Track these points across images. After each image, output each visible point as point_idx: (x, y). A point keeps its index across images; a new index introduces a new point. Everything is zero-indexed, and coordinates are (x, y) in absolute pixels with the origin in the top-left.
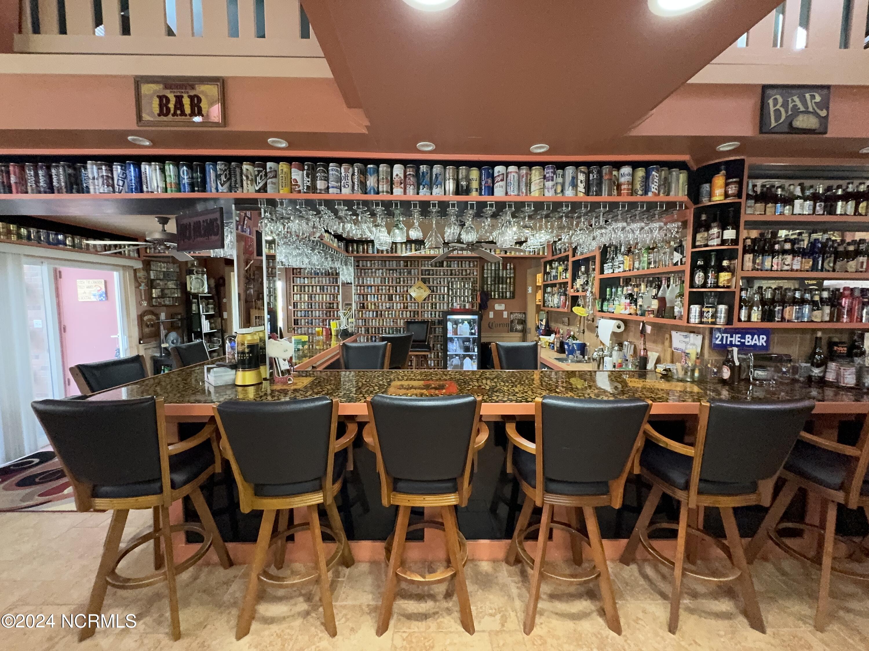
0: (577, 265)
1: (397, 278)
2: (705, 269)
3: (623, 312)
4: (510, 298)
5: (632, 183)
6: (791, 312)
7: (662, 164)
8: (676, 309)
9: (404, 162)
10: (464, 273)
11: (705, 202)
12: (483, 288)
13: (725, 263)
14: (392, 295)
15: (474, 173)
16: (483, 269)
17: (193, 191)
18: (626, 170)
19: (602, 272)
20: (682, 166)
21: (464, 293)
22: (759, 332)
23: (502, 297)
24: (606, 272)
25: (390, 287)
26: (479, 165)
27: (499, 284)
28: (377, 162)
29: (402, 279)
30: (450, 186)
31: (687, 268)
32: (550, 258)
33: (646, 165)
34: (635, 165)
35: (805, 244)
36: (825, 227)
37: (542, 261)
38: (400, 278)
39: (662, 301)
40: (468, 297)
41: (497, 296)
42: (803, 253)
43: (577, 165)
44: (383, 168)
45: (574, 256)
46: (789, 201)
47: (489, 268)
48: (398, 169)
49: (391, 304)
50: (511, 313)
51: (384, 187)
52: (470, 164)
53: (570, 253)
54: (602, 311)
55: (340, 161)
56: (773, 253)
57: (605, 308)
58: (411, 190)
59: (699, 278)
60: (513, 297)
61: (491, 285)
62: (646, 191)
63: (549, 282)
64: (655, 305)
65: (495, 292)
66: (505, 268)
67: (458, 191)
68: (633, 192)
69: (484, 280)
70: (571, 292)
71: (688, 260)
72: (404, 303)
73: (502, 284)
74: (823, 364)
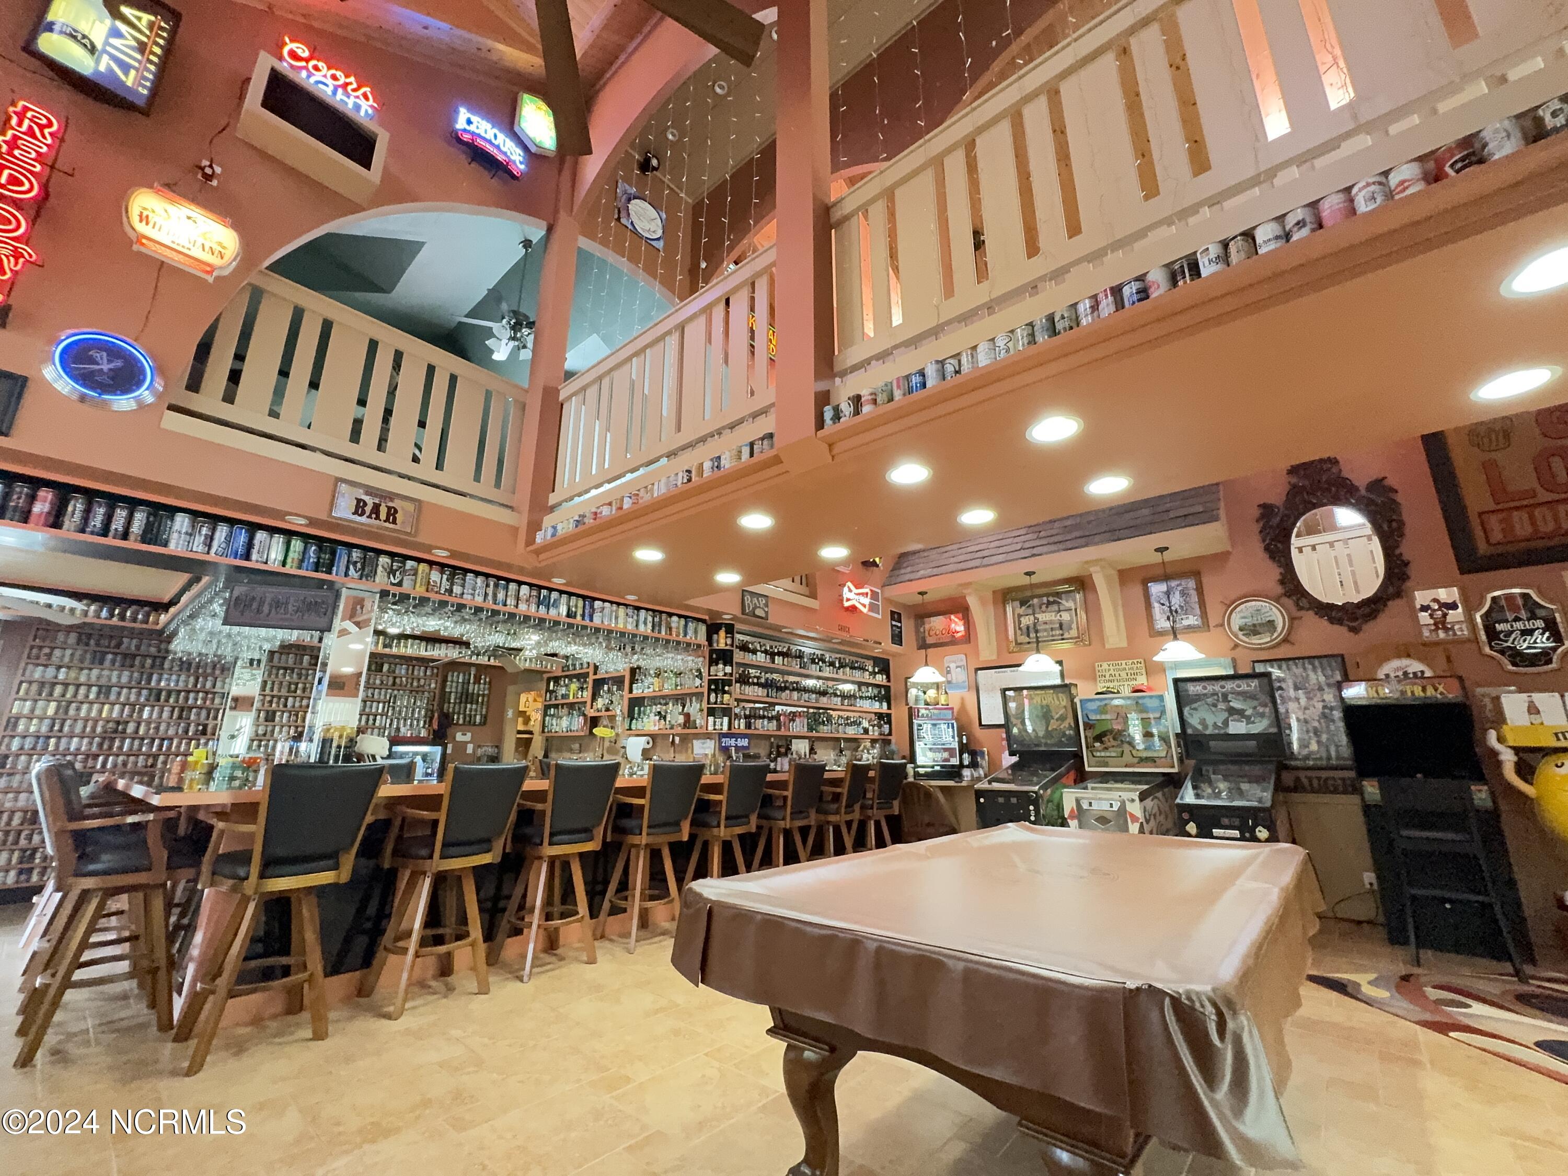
0: (599, 683)
1: (290, 683)
2: (716, 690)
3: (652, 728)
4: (480, 724)
5: (678, 628)
6: (759, 723)
7: (694, 619)
8: (698, 722)
9: (531, 585)
10: (415, 684)
11: (715, 646)
12: (442, 708)
13: (726, 688)
14: (274, 712)
15: (580, 602)
16: (445, 681)
17: (317, 571)
18: (675, 619)
19: (631, 691)
20: (704, 621)
21: (413, 713)
22: (743, 736)
23: (469, 723)
24: (635, 691)
25: (273, 697)
26: (584, 598)
27: (466, 703)
28: (508, 581)
29: (300, 686)
30: (563, 610)
31: (705, 690)
32: (560, 674)
33: (686, 617)
34: (680, 616)
35: (763, 680)
36: (773, 671)
37: (546, 676)
38: (297, 684)
39: (687, 716)
40: (418, 721)
41: (461, 722)
42: (763, 686)
43: (647, 610)
44: (513, 586)
45: (595, 673)
46: (754, 652)
47: (455, 679)
48: (525, 589)
49: (269, 729)
50: (479, 746)
51: (511, 601)
52: (578, 596)
53: (591, 670)
54: (630, 729)
55: (477, 574)
56: (748, 683)
57: (633, 727)
58: (533, 608)
59: (713, 695)
60: (484, 723)
61: (455, 703)
62: (685, 635)
63: (553, 702)
64: (681, 719)
65: (459, 714)
66: (477, 681)
67: (568, 616)
68: (678, 635)
69: (444, 696)
70: (591, 713)
71: (706, 684)
72: (297, 727)
73: (472, 703)
74: (775, 760)
